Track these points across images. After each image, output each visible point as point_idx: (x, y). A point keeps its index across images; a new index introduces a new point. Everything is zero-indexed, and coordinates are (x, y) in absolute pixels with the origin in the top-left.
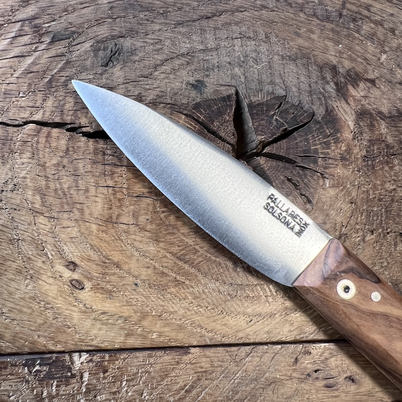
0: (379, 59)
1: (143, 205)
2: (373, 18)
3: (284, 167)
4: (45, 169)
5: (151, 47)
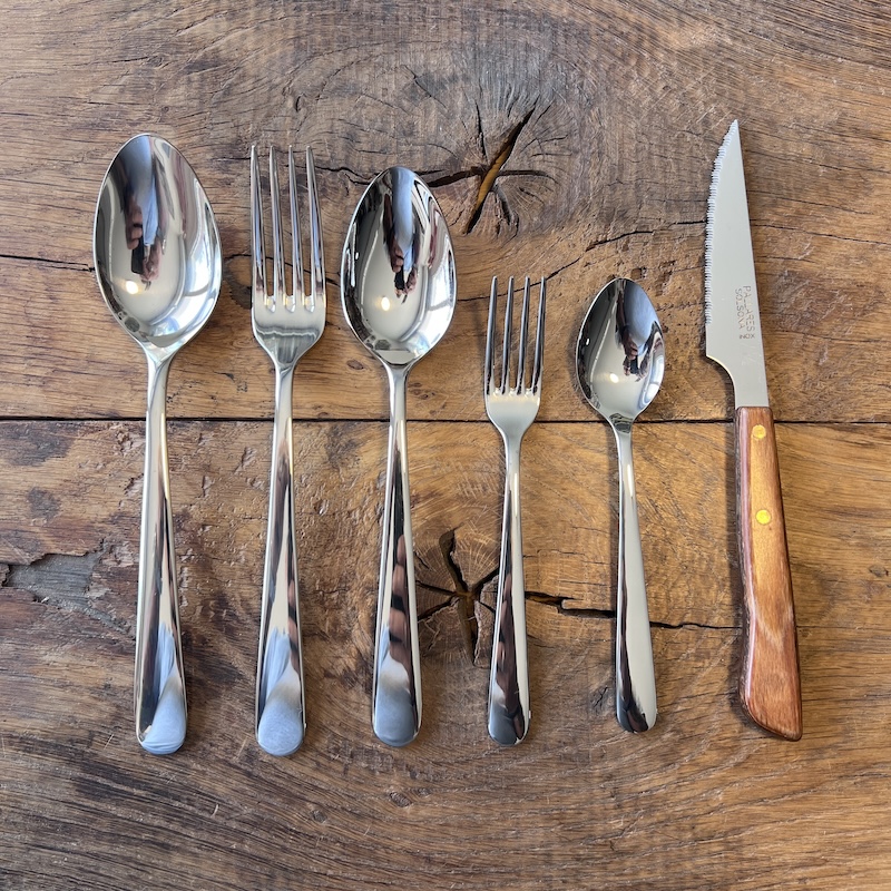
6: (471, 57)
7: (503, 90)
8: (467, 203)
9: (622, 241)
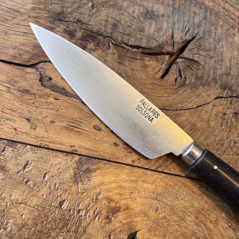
6: (171, 10)
7: (183, 25)
8: (164, 66)
9: (230, 99)
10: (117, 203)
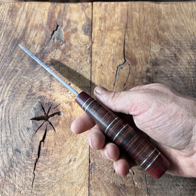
0: (26, 84)
1: (58, 144)
2: (15, 84)
3: (52, 109)
4: (46, 168)
5: (16, 141)
10: (74, 105)
